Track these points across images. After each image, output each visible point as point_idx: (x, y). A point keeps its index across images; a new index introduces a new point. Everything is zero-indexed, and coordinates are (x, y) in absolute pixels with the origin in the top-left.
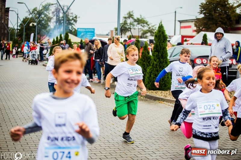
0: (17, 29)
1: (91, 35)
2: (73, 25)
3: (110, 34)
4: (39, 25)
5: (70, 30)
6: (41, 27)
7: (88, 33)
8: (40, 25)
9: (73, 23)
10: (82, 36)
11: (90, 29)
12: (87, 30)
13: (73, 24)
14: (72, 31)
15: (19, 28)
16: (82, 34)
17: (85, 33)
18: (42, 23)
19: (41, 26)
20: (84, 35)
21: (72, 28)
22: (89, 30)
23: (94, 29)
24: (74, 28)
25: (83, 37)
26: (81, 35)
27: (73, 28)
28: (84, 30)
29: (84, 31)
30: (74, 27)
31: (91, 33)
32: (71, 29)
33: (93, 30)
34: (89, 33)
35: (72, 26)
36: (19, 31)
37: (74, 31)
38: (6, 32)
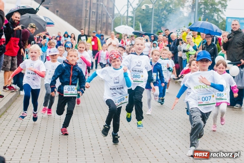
0: (128, 17)
2: (220, 13)
4: (165, 11)
5: (215, 20)
8: (167, 11)
9: (221, 9)
14: (217, 22)
15: (130, 15)
18: (170, 7)
19: (167, 13)
21: (218, 18)
24: (221, 18)
27: (219, 18)
30: (222, 15)
32: (217, 20)
36: (130, 19)
37: (221, 22)
38: (110, 21)
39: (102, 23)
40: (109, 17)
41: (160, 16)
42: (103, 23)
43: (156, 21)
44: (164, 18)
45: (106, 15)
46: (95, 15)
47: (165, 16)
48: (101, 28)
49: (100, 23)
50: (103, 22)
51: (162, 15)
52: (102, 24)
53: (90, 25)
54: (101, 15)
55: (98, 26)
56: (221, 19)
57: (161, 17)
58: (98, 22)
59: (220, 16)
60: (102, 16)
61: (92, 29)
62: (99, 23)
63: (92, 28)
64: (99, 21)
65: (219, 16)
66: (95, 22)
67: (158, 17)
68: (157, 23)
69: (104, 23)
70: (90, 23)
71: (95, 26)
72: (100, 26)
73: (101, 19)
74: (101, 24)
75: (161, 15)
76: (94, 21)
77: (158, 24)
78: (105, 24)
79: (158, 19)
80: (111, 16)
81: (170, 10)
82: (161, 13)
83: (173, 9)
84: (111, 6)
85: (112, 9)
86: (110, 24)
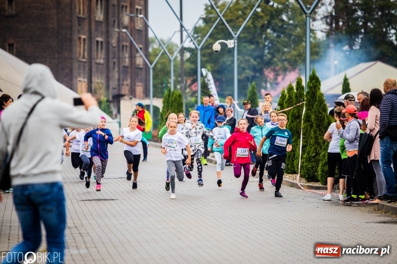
0: (183, 50)
4: (269, 31)
6: (278, 37)
8: (274, 31)
15: (188, 44)
18: (282, 21)
19: (275, 35)
36: (187, 55)
38: (139, 61)
39: (121, 67)
40: (138, 51)
41: (258, 43)
42: (124, 67)
43: (250, 55)
44: (269, 48)
45: (128, 49)
46: (104, 51)
47: (271, 42)
48: (119, 79)
49: (116, 69)
50: (122, 65)
51: (263, 40)
52: (121, 70)
53: (93, 74)
54: (116, 49)
55: (111, 75)
57: (261, 46)
58: (111, 65)
60: (119, 51)
61: (98, 83)
62: (114, 68)
63: (99, 81)
64: (114, 63)
66: (104, 67)
67: (253, 47)
68: (252, 60)
69: (127, 67)
70: (94, 69)
71: (104, 75)
72: (116, 76)
73: (119, 58)
74: (119, 71)
75: (260, 41)
76: (102, 64)
77: (255, 63)
78: (129, 70)
79: (253, 50)
80: (141, 49)
81: (282, 27)
82: (261, 34)
83: (289, 24)
84: (139, 25)
85: (143, 33)
86: (141, 69)
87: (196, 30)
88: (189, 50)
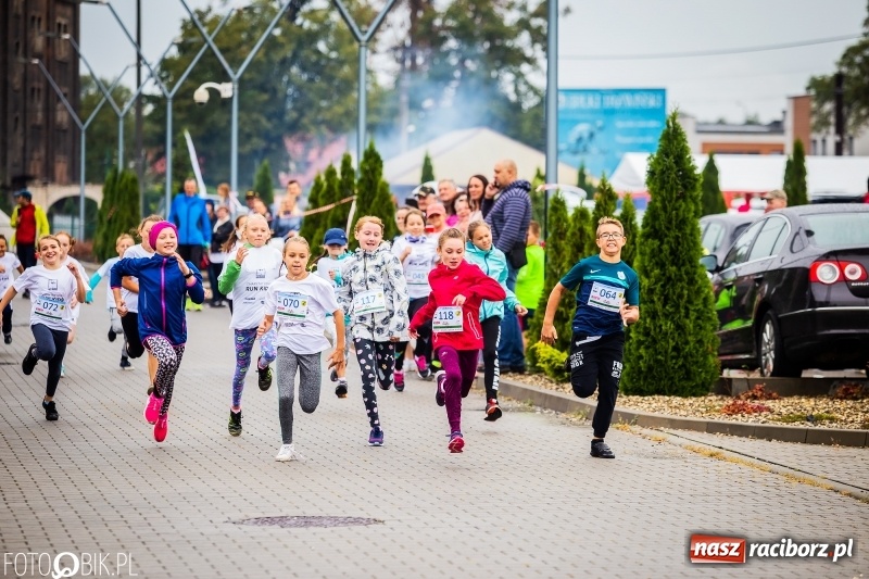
0: (142, 99)
1: (644, 132)
2: (525, 68)
3: (789, 124)
4: (295, 70)
5: (506, 99)
6: (311, 80)
7: (620, 124)
8: (304, 69)
9: (528, 52)
10: (580, 140)
11: (633, 91)
12: (613, 102)
13: (531, 61)
14: (517, 107)
15: (151, 88)
16: (583, 129)
17: (600, 123)
18: (318, 52)
19: (305, 77)
20: (592, 135)
21: (517, 91)
22: (629, 101)
23: (662, 92)
24: (531, 88)
25: (585, 150)
26: (572, 137)
27: (523, 88)
28: (593, 102)
29: (593, 111)
30: (533, 79)
31: (642, 124)
32: (513, 97)
33: (652, 102)
34: (630, 124)
35: (519, 75)
36: (148, 109)
37: (530, 109)
38: (62, 117)
39: (28, 127)
40: (59, 100)
41: (275, 91)
42: (34, 126)
43: (261, 112)
44: (295, 100)
45: (42, 95)
47: (299, 89)
48: (24, 149)
49: (20, 130)
50: (30, 122)
51: (284, 85)
52: (29, 132)
54: (20, 95)
55: (9, 140)
56: (531, 94)
57: (280, 95)
58: (10, 123)
59: (526, 83)
60: (25, 98)
62: (16, 129)
64: (17, 119)
65: (521, 82)
67: (265, 97)
68: (264, 121)
69: (39, 127)
72: (20, 142)
73: (25, 111)
74: (24, 134)
75: (278, 87)
77: (269, 126)
78: (43, 132)
79: (267, 103)
80: (65, 95)
81: (317, 63)
82: (280, 75)
83: (329, 59)
84: (62, 53)
85: (70, 68)
86: (65, 131)
87: (166, 64)
88: (152, 99)
